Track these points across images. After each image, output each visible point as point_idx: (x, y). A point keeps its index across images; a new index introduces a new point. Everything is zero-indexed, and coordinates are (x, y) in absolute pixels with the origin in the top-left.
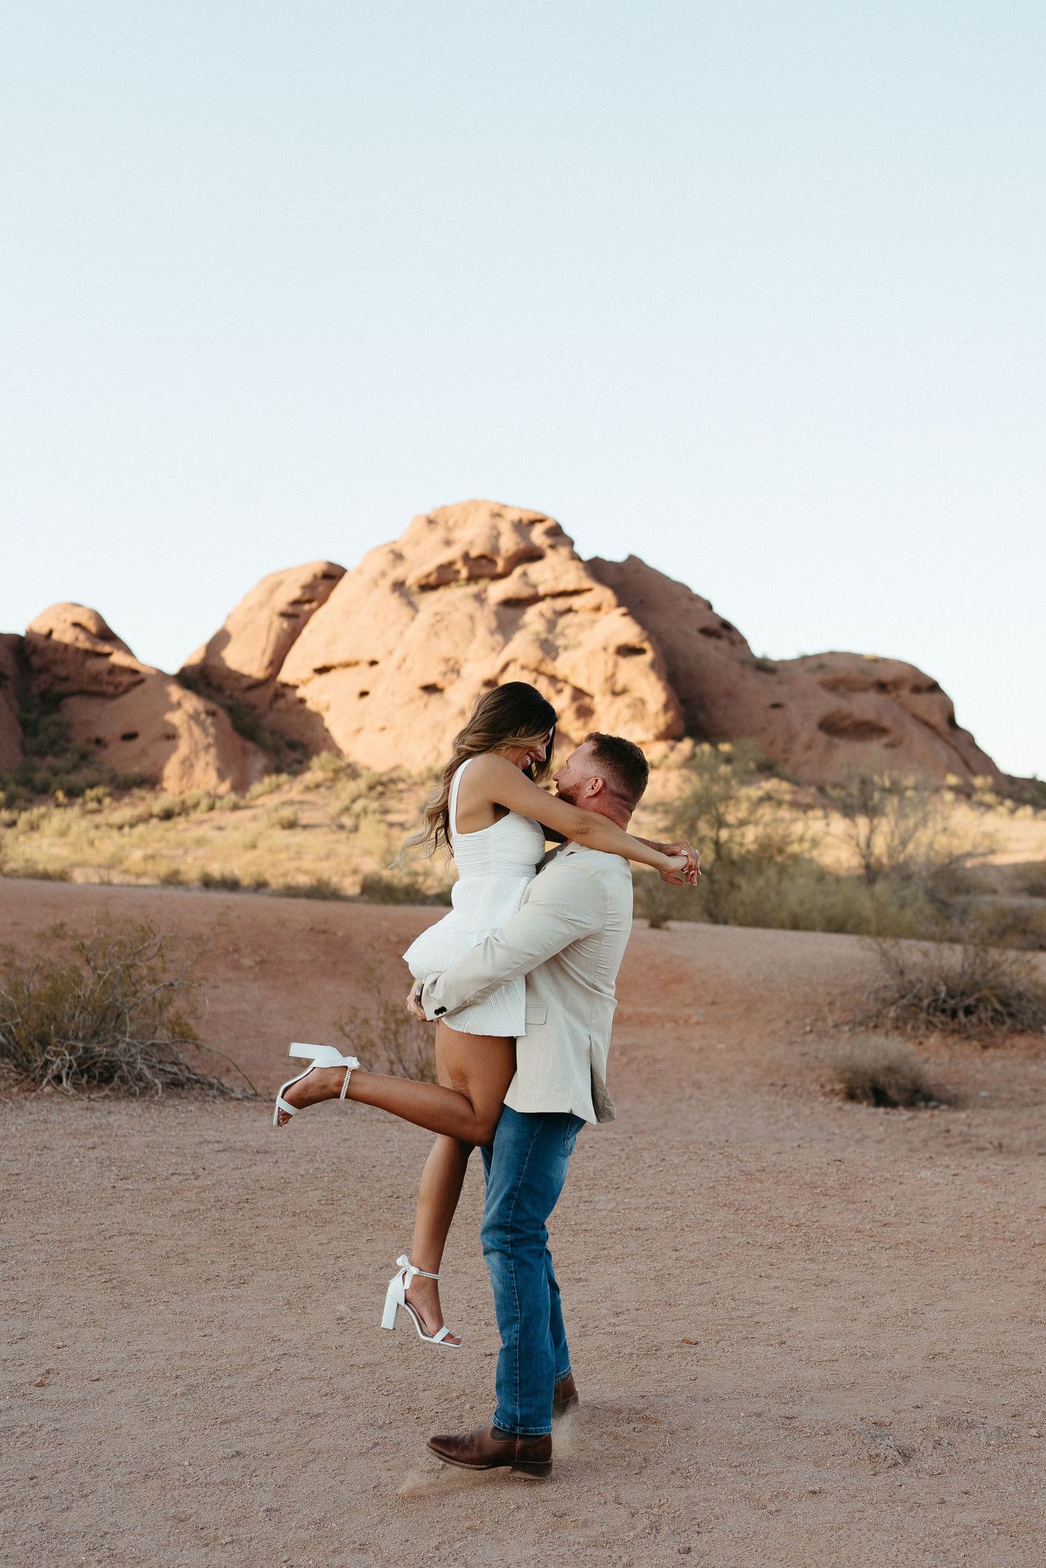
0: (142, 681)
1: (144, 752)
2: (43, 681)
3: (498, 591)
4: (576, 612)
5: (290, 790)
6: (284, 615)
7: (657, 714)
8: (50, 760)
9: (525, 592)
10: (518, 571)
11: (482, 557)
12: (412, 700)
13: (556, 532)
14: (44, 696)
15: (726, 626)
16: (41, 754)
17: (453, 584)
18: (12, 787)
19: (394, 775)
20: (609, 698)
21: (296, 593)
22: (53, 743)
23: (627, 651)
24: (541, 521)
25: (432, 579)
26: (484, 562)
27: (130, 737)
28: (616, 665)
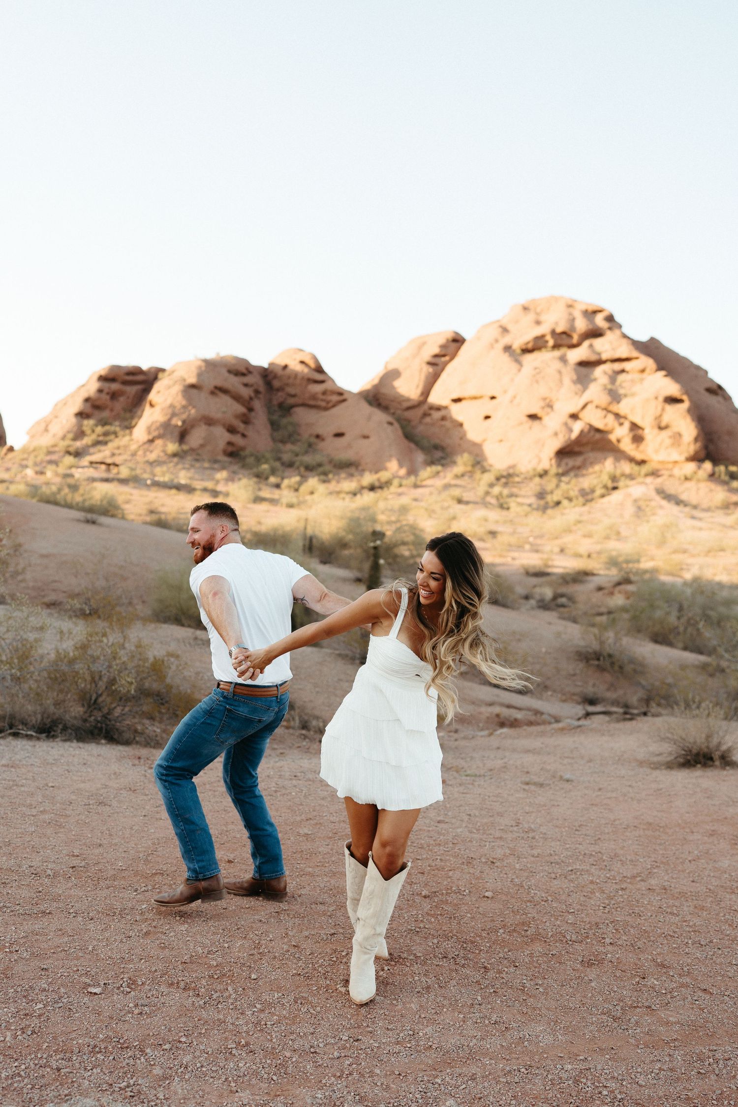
0: (344, 400)
1: (349, 446)
2: (279, 397)
3: (576, 355)
4: (628, 372)
5: (445, 477)
6: (429, 363)
7: (689, 444)
8: (289, 446)
9: (593, 358)
10: (586, 344)
11: (564, 333)
12: (521, 424)
13: (610, 319)
14: (281, 405)
15: (720, 387)
16: (283, 442)
17: (543, 350)
18: (272, 461)
19: (511, 471)
20: (656, 431)
21: (436, 350)
22: (290, 436)
23: (672, 400)
24: (600, 311)
25: (530, 346)
26: (564, 336)
27: (339, 435)
28: (663, 409)
